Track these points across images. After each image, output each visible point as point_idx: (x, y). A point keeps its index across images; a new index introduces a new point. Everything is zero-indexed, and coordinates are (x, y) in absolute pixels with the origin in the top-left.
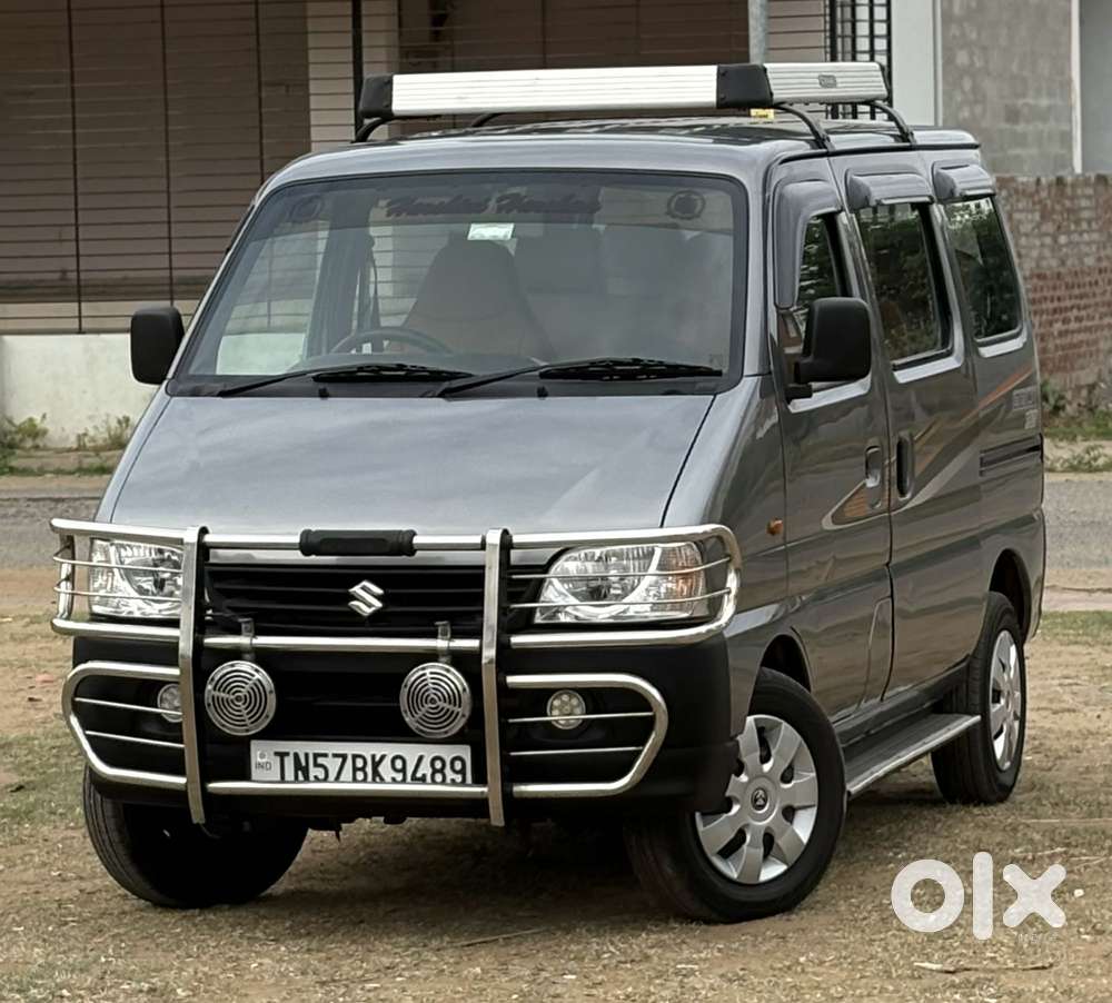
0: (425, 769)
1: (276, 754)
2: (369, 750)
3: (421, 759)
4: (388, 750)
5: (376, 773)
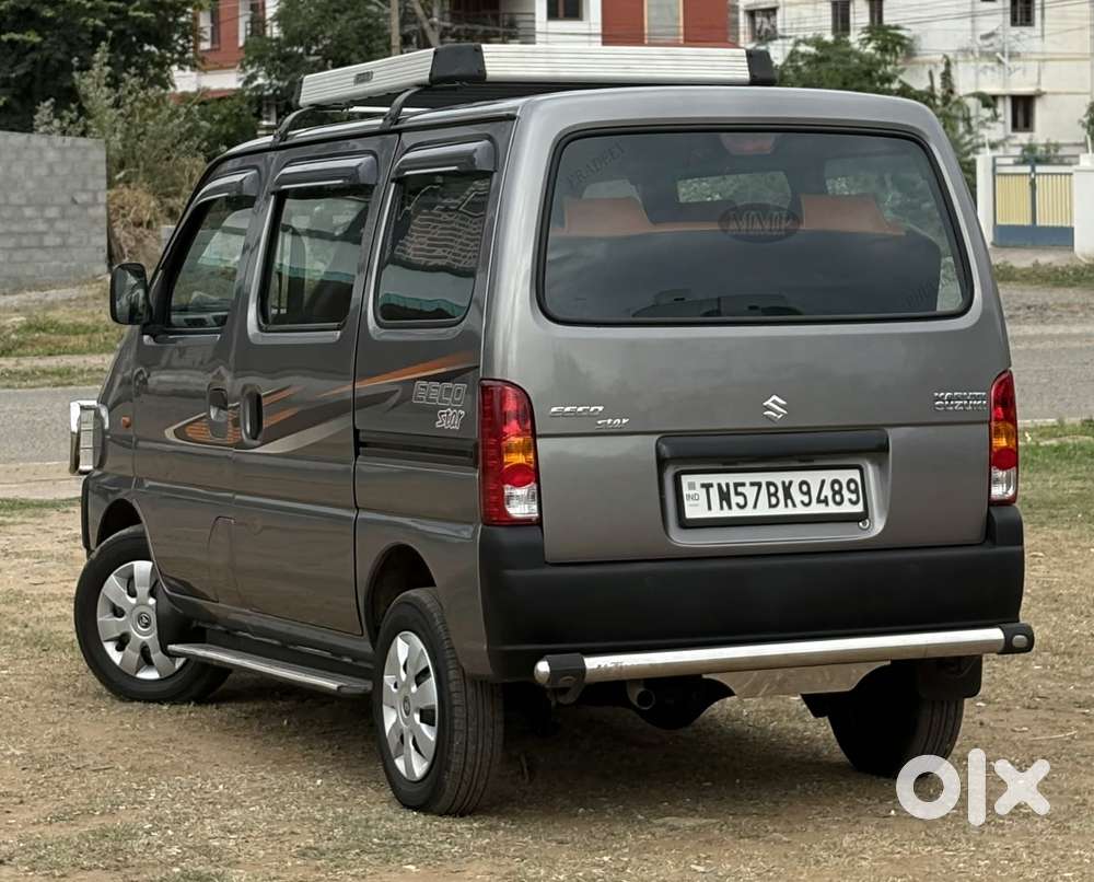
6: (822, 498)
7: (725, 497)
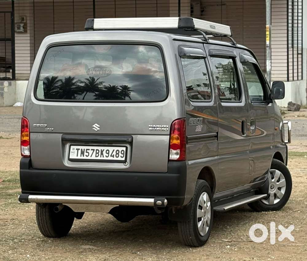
6: (112, 155)
7: (82, 153)
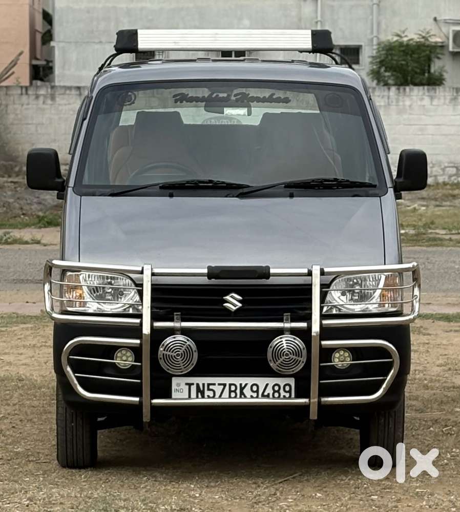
0: (269, 391)
1: (187, 384)
2: (238, 381)
3: (267, 385)
4: (250, 381)
5: (242, 393)
